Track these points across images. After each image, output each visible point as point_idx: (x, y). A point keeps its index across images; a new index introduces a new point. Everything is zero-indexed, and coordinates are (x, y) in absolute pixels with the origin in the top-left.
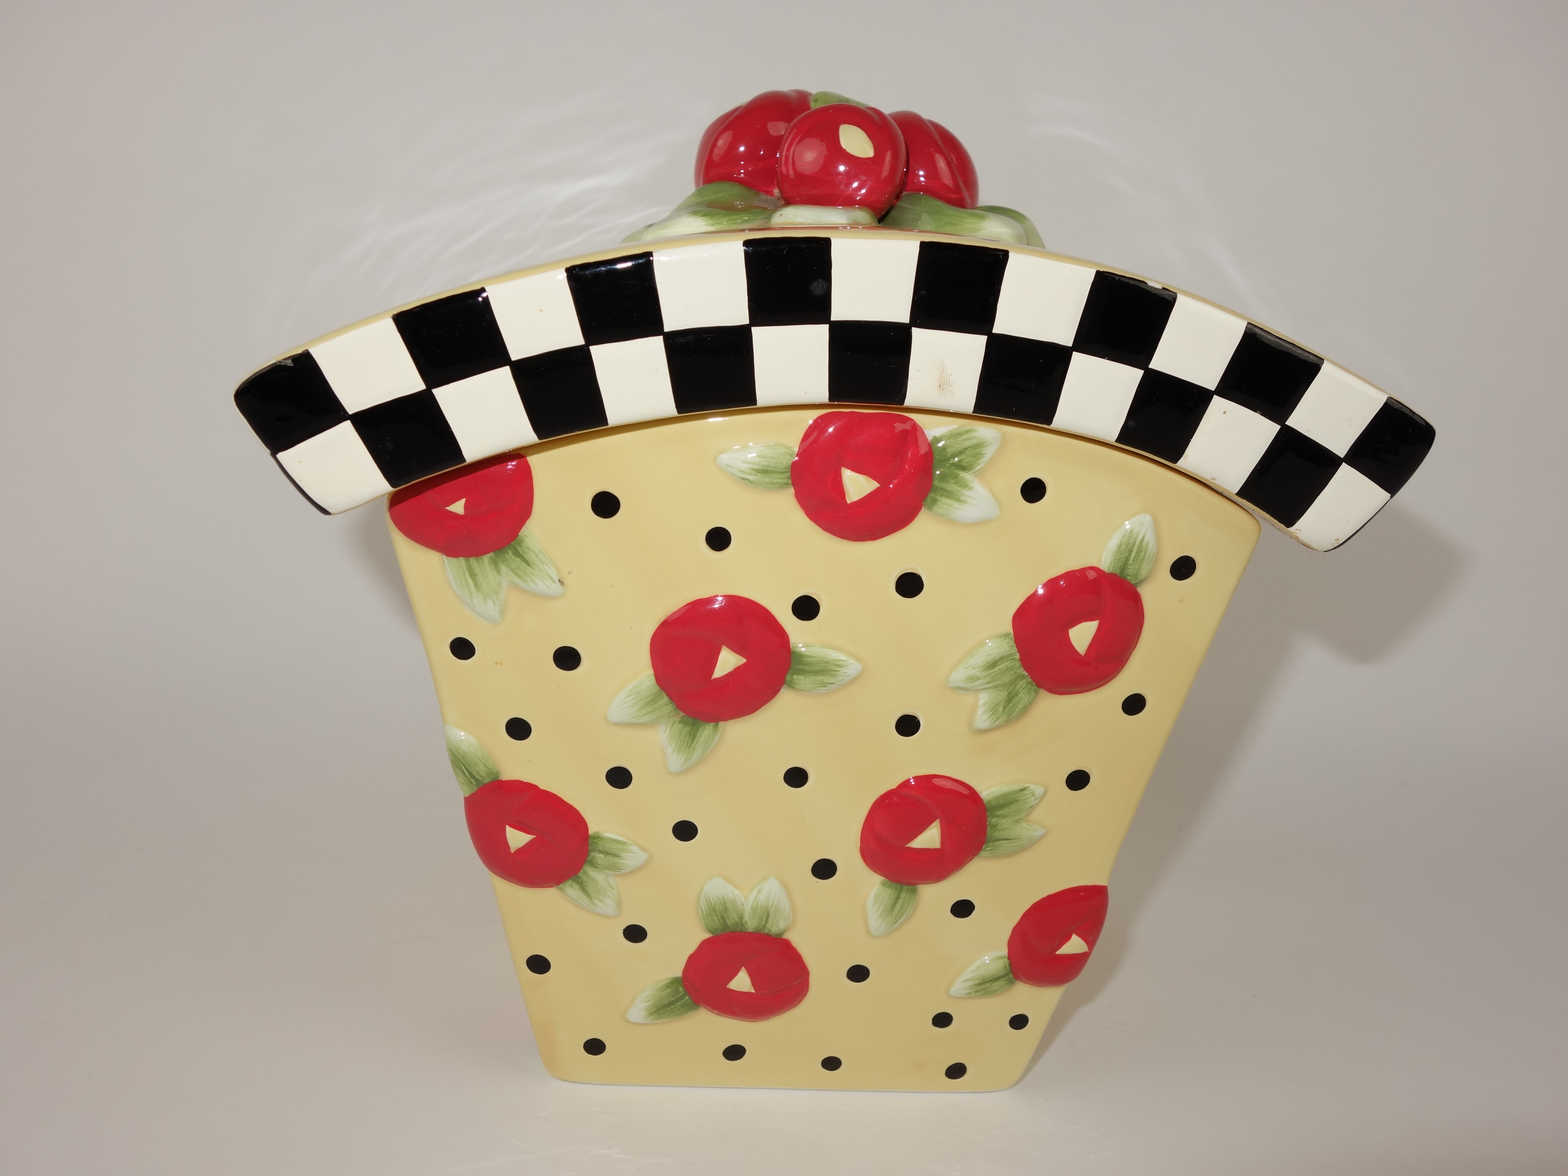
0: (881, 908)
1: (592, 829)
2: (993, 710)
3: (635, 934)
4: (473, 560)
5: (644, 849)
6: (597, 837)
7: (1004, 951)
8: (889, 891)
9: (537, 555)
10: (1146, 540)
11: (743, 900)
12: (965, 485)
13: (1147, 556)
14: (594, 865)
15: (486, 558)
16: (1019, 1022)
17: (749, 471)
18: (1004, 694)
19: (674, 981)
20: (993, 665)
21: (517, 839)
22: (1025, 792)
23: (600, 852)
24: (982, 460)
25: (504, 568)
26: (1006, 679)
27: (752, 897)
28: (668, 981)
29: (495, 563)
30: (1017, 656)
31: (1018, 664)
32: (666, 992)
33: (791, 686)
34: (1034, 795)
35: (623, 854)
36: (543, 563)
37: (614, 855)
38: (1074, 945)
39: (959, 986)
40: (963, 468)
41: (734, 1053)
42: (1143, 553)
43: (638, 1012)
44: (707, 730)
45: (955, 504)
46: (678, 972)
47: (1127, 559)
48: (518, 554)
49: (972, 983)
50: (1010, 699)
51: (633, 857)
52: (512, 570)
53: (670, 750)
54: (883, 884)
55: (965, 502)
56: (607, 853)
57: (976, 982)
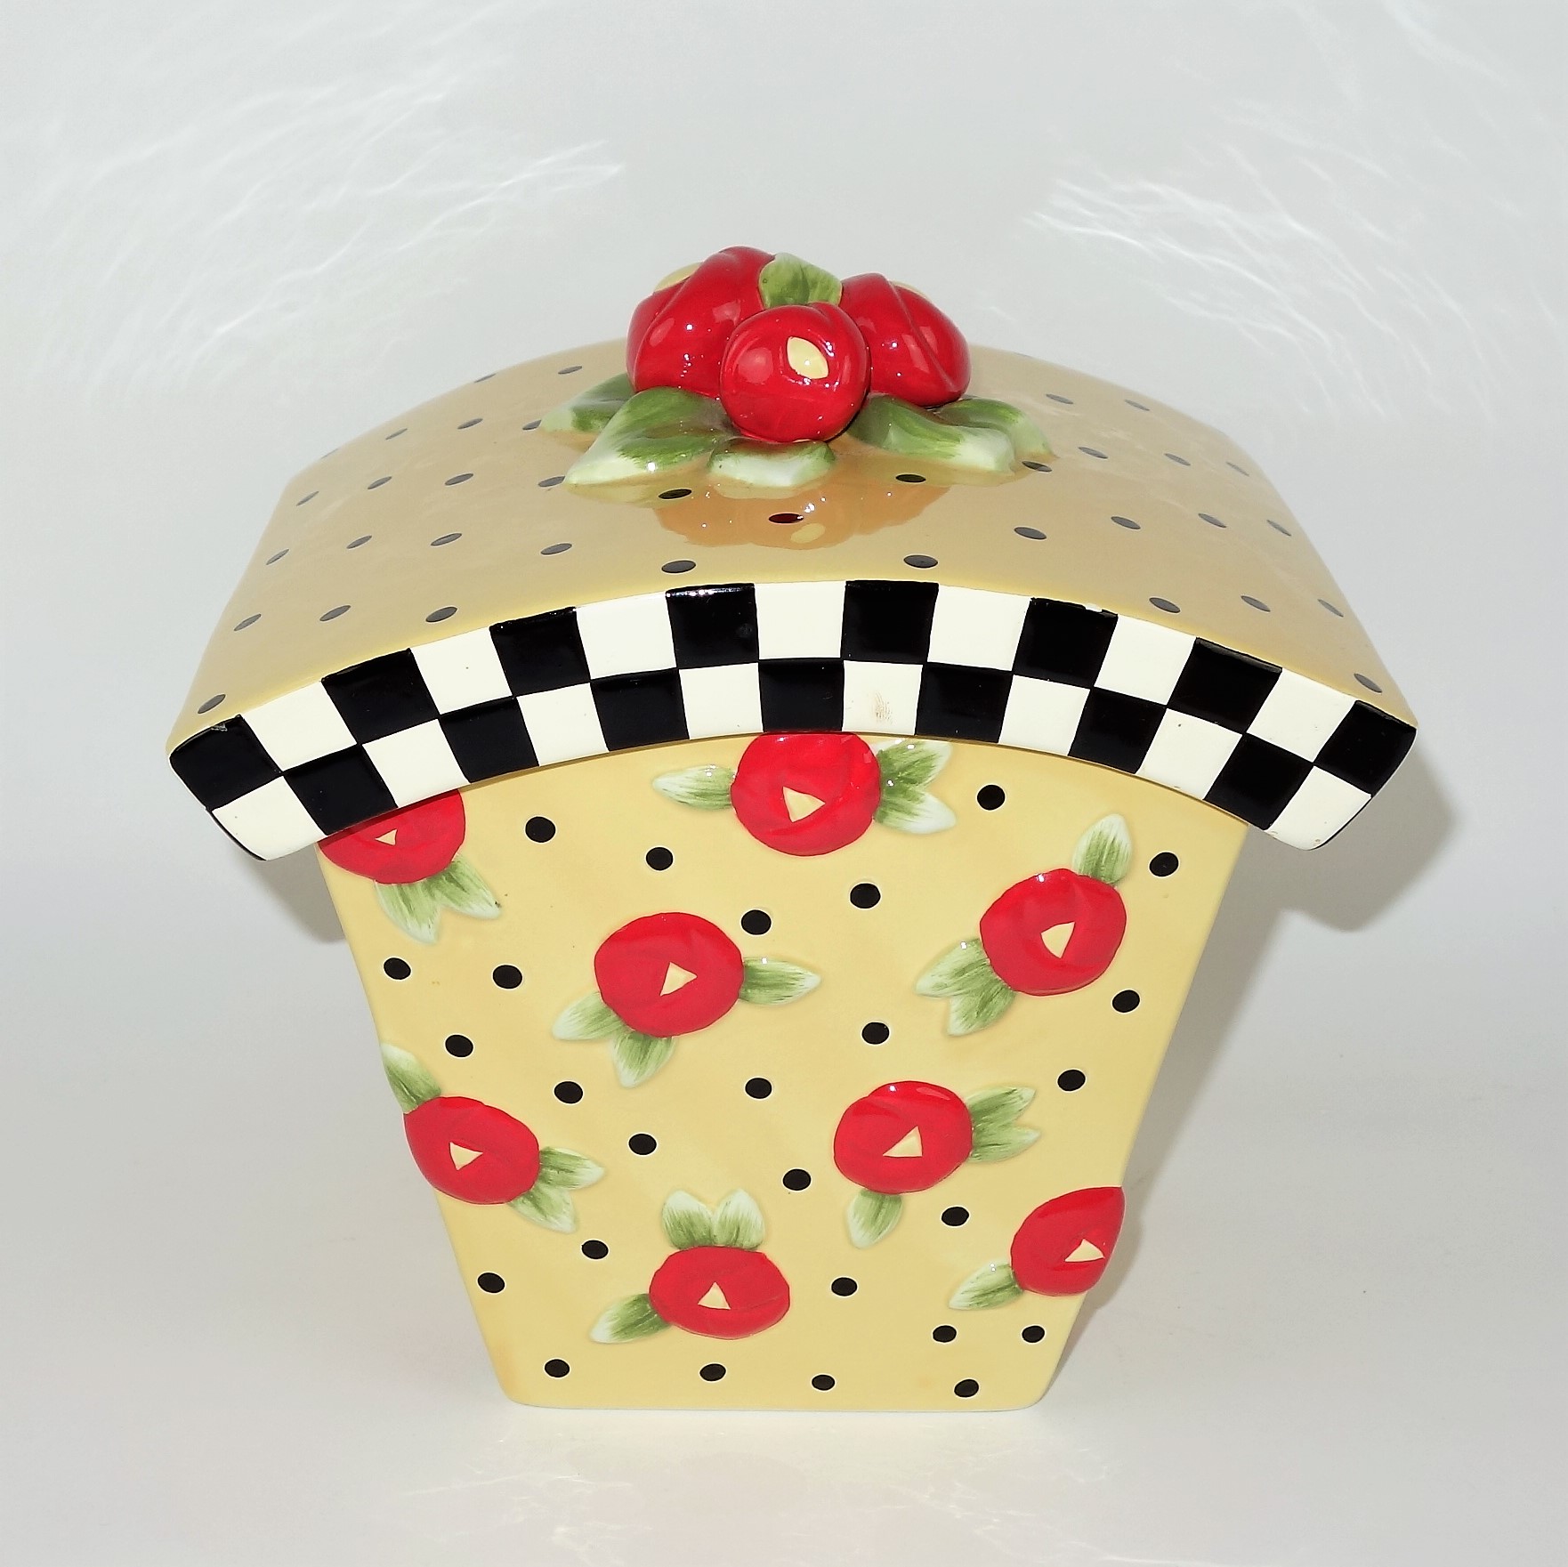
0: (863, 1219)
1: (543, 1145)
2: (967, 1016)
3: (595, 1250)
4: (405, 887)
5: (600, 1165)
6: (548, 1152)
7: (1007, 1260)
8: (870, 1201)
9: (472, 880)
10: (1116, 842)
11: (710, 1213)
12: (915, 798)
13: (1120, 857)
14: (546, 1181)
15: (419, 884)
16: (1034, 1334)
17: (687, 795)
18: (978, 1000)
19: (640, 1299)
20: (962, 971)
21: (462, 1156)
22: (1011, 1096)
23: (553, 1168)
24: (931, 773)
25: (438, 893)
26: (978, 985)
27: (719, 1211)
28: (634, 1298)
29: (428, 888)
30: (988, 961)
31: (989, 969)
32: (632, 1310)
33: (745, 999)
34: (1022, 1099)
35: (577, 1170)
36: (478, 888)
37: (567, 1171)
38: (1086, 1252)
39: (959, 1299)
40: (913, 782)
41: (713, 1373)
42: (1115, 854)
43: (603, 1331)
44: (659, 1045)
45: (908, 818)
46: (644, 1289)
47: (1099, 860)
48: (451, 880)
49: (973, 1294)
50: (985, 1003)
51: (588, 1173)
52: (446, 895)
53: (621, 1065)
54: (863, 1194)
55: (917, 815)
56: (560, 1169)
57: (977, 1293)
